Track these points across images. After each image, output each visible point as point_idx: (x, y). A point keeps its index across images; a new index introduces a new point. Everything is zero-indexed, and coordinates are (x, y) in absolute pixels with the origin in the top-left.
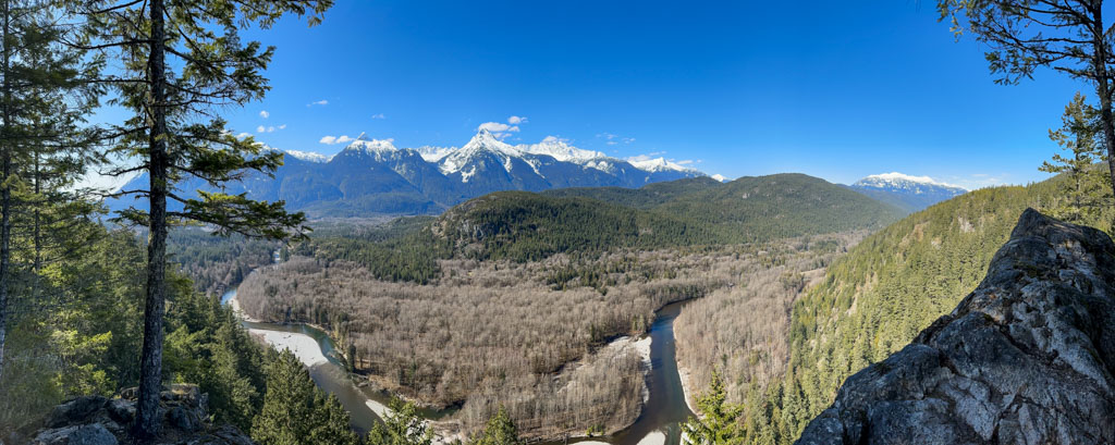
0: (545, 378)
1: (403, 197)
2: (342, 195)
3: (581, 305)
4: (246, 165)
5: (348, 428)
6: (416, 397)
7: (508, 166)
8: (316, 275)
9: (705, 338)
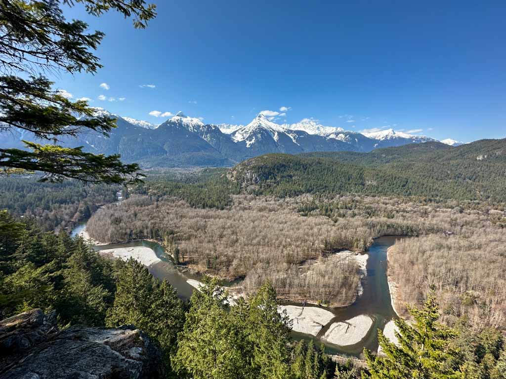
0: (293, 266)
1: (208, 156)
2: (166, 153)
3: (319, 227)
4: (78, 123)
5: (176, 298)
6: (217, 274)
7: (276, 138)
8: (150, 207)
9: (416, 267)
